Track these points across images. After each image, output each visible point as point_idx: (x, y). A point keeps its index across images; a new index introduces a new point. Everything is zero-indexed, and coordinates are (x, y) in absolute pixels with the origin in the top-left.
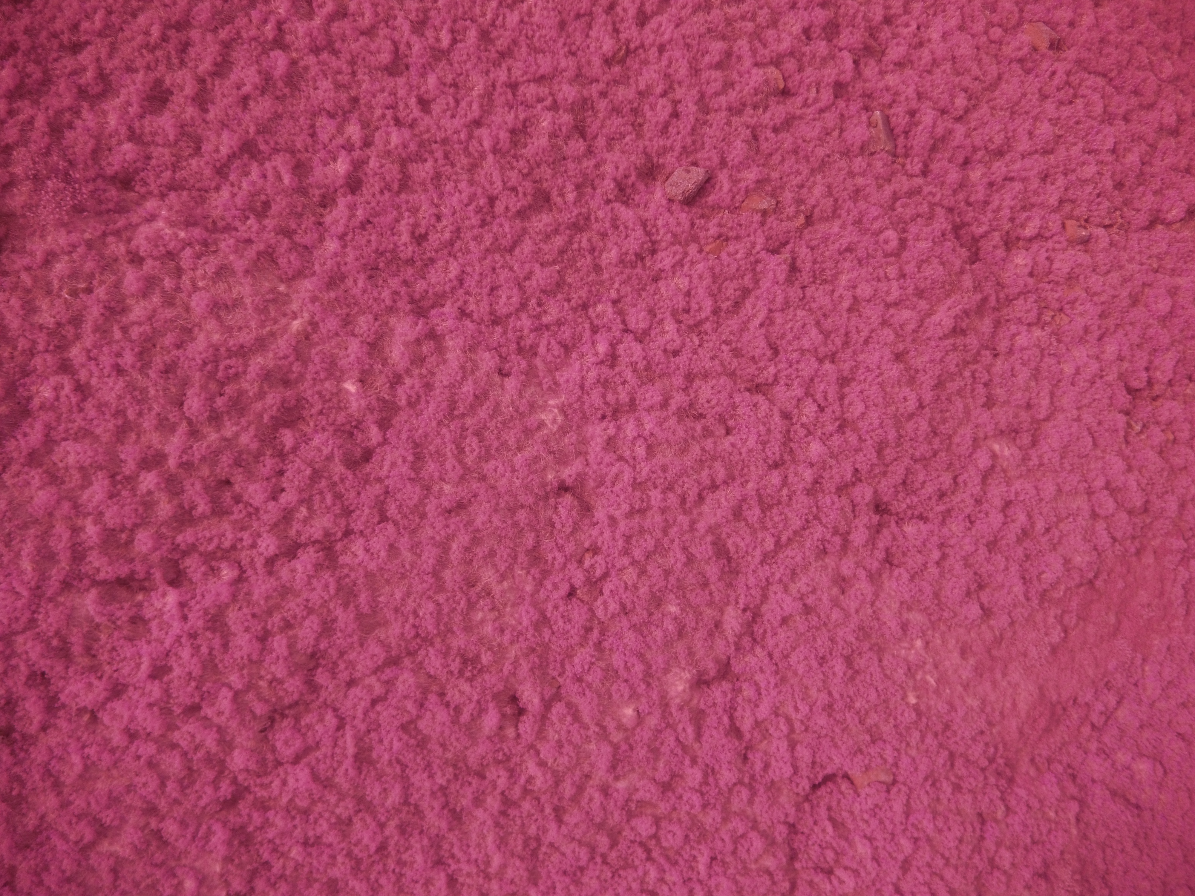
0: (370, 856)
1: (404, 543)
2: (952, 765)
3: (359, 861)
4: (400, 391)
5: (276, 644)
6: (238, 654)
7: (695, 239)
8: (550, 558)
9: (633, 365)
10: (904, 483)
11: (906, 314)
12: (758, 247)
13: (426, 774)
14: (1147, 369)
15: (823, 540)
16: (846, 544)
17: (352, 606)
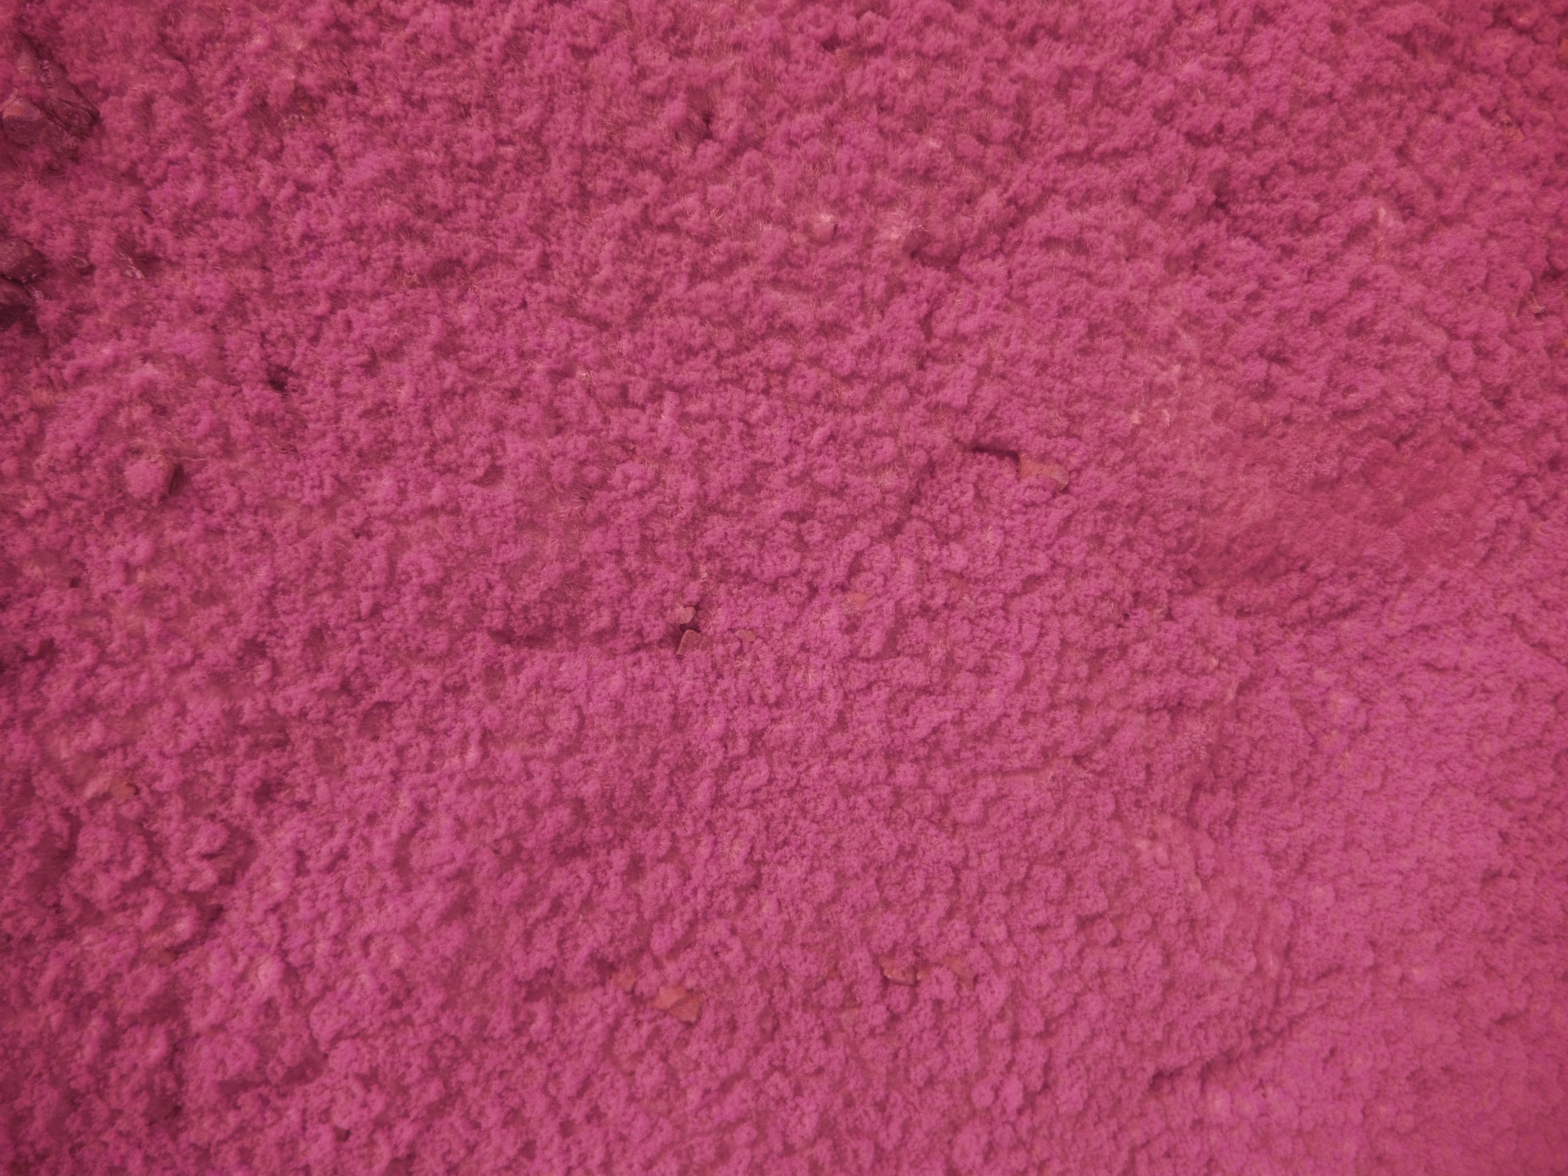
2: (1137, 518)
3: (455, 162)
13: (573, 118)
15: (1140, 180)
16: (1161, 204)
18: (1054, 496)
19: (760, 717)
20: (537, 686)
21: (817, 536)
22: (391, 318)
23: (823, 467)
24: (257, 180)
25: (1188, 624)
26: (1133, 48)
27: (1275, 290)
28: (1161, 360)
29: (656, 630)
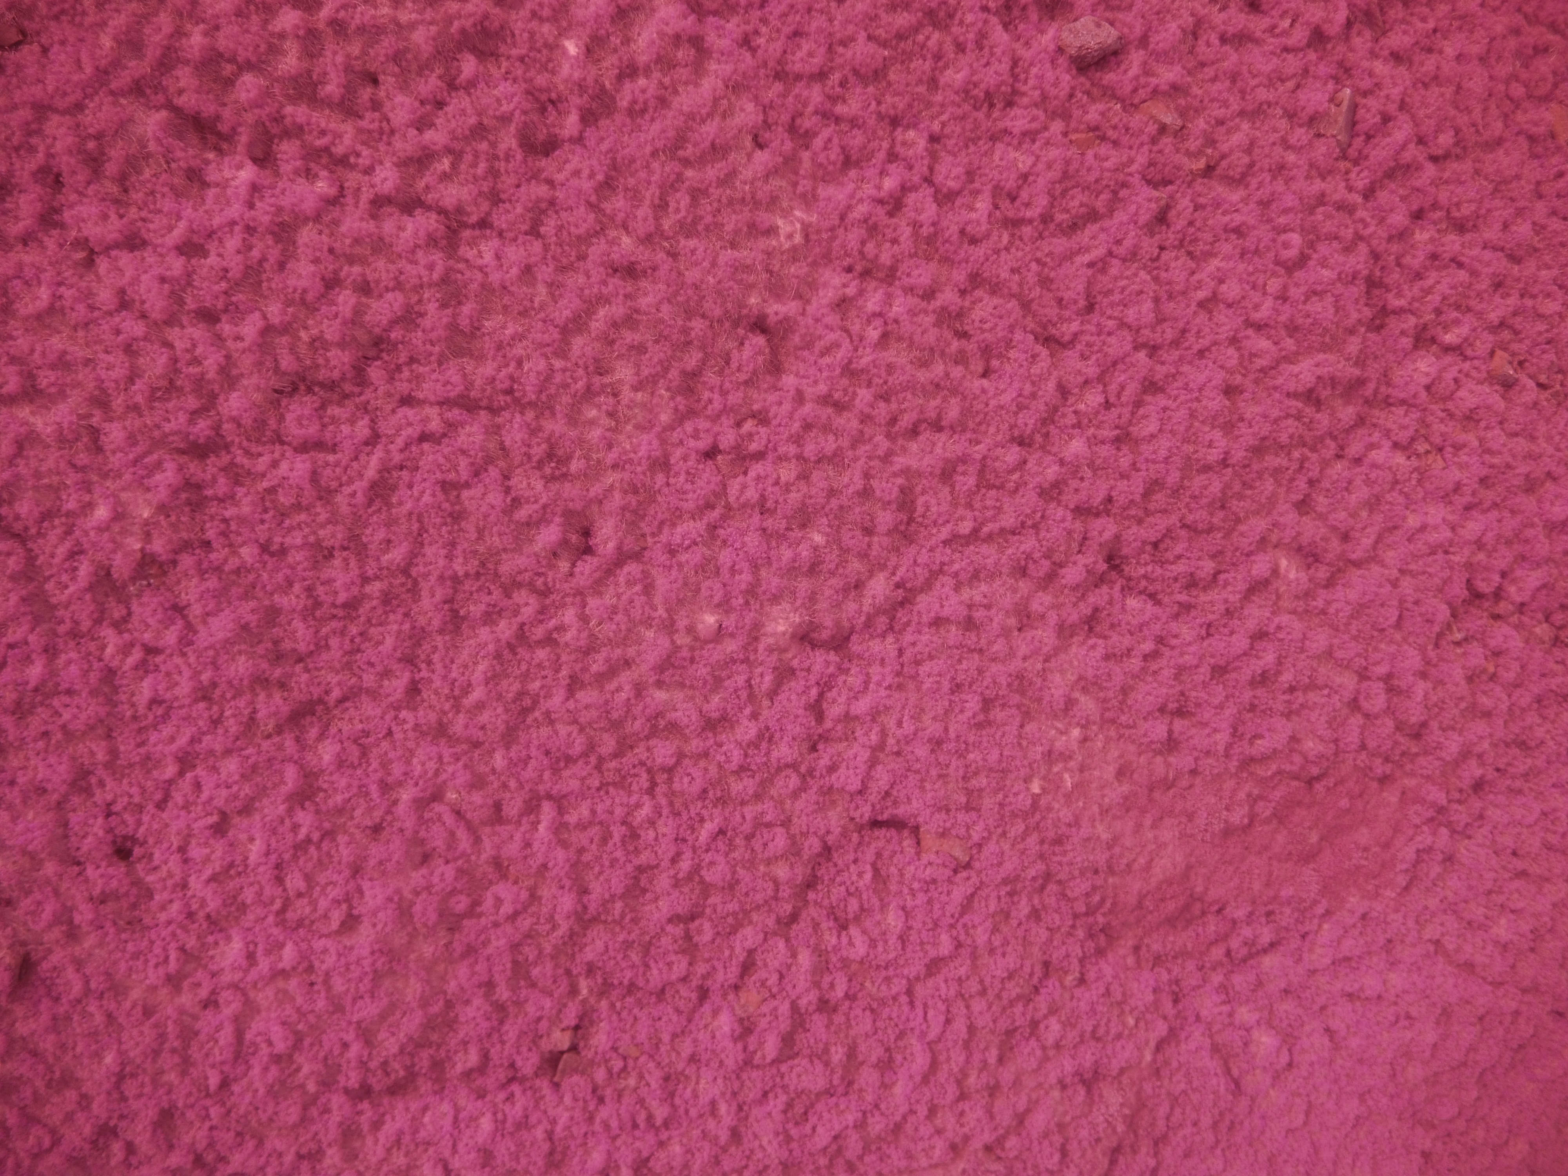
0: (334, 605)
1: (545, 273)
2: (1043, 888)
3: (317, 604)
4: (628, 86)
5: (341, 298)
6: (292, 282)
7: (1066, 116)
8: (707, 395)
9: (916, 225)
10: (1155, 545)
11: (1264, 344)
12: (1134, 168)
13: (443, 552)
14: (1504, 575)
15: (1029, 557)
16: (1051, 577)
17: (449, 311)
18: (955, 871)
19: (645, 1143)
20: (398, 1142)
21: (707, 936)
22: (243, 776)
23: (712, 863)
24: (103, 648)
25: (1102, 990)
26: (1016, 433)
27: (1173, 648)
28: (1060, 725)
29: (528, 1063)
